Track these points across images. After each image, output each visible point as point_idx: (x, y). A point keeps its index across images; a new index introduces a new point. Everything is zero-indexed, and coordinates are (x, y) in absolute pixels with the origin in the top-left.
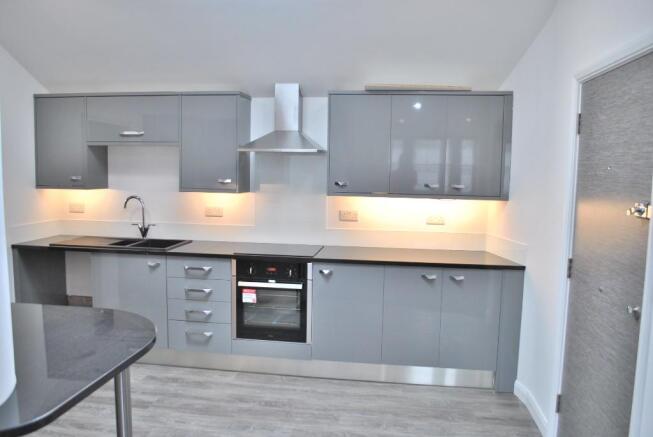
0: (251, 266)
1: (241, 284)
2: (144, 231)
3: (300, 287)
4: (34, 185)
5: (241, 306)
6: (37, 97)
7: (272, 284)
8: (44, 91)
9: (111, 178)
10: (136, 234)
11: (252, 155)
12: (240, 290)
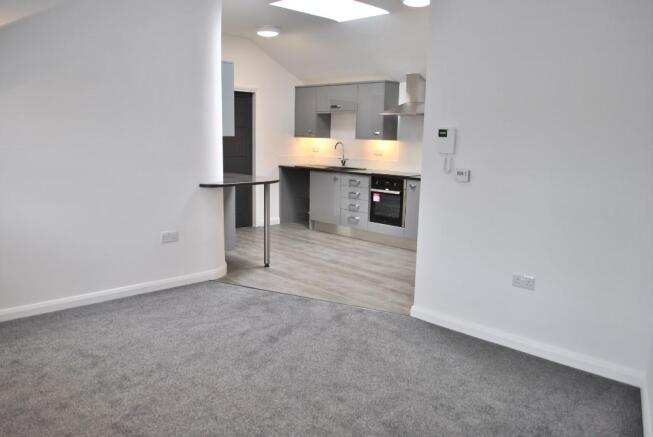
0: (379, 181)
1: (373, 190)
2: (344, 163)
3: (398, 193)
4: (293, 133)
5: (373, 204)
6: (297, 88)
7: (387, 191)
8: (301, 84)
9: (332, 132)
10: (340, 165)
11: (399, 117)
12: (372, 194)
